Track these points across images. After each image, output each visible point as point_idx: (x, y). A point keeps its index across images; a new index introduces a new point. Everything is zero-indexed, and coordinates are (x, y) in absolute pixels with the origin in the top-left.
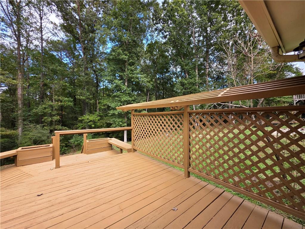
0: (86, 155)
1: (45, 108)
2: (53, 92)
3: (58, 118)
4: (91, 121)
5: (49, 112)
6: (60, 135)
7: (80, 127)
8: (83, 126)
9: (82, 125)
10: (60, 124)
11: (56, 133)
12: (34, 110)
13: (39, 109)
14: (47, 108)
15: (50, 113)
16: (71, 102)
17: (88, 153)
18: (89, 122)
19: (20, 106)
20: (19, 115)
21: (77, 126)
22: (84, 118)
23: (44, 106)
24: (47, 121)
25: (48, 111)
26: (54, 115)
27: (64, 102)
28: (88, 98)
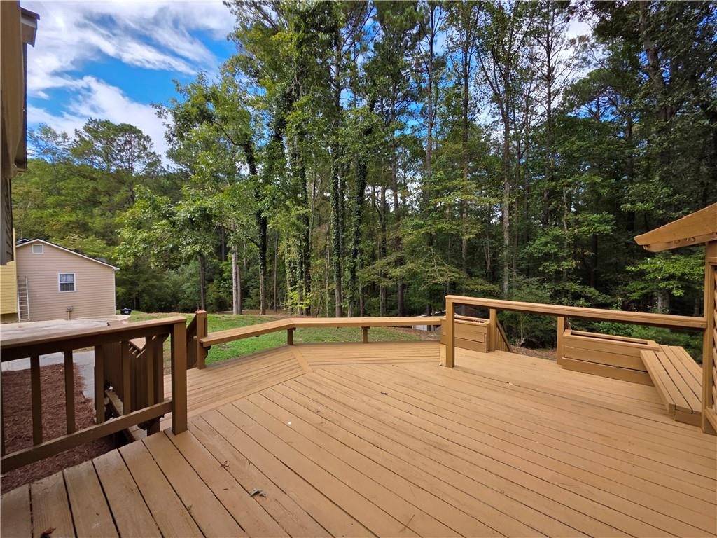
0: (558, 368)
1: (546, 243)
2: (565, 206)
3: (572, 266)
4: (672, 277)
5: (553, 251)
6: (453, 303)
7: (634, 292)
8: (644, 291)
9: (642, 286)
10: (578, 279)
11: (448, 298)
12: (527, 248)
13: (535, 247)
14: (549, 243)
15: (556, 253)
16: (607, 222)
17: (566, 365)
18: (664, 279)
19: (507, 242)
20: (505, 258)
21: (628, 288)
22: (645, 266)
23: (544, 239)
24: (549, 272)
25: (552, 249)
26: (564, 259)
27: (588, 225)
28: (665, 206)
